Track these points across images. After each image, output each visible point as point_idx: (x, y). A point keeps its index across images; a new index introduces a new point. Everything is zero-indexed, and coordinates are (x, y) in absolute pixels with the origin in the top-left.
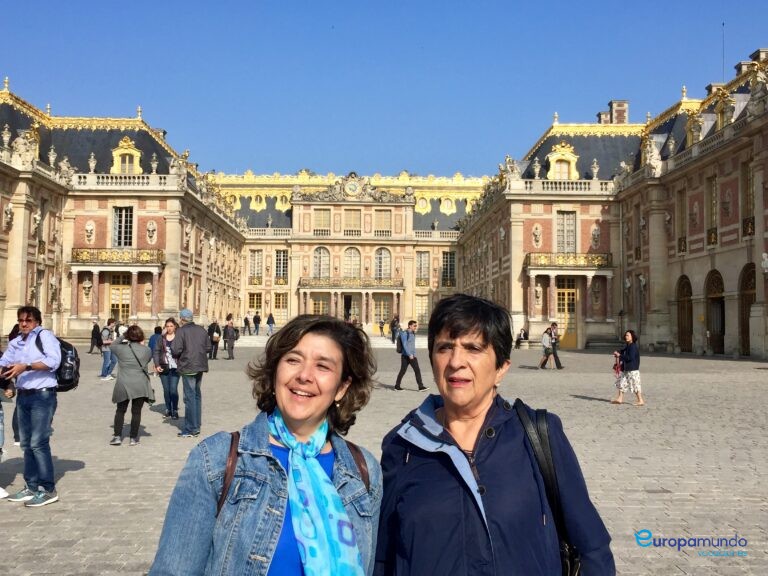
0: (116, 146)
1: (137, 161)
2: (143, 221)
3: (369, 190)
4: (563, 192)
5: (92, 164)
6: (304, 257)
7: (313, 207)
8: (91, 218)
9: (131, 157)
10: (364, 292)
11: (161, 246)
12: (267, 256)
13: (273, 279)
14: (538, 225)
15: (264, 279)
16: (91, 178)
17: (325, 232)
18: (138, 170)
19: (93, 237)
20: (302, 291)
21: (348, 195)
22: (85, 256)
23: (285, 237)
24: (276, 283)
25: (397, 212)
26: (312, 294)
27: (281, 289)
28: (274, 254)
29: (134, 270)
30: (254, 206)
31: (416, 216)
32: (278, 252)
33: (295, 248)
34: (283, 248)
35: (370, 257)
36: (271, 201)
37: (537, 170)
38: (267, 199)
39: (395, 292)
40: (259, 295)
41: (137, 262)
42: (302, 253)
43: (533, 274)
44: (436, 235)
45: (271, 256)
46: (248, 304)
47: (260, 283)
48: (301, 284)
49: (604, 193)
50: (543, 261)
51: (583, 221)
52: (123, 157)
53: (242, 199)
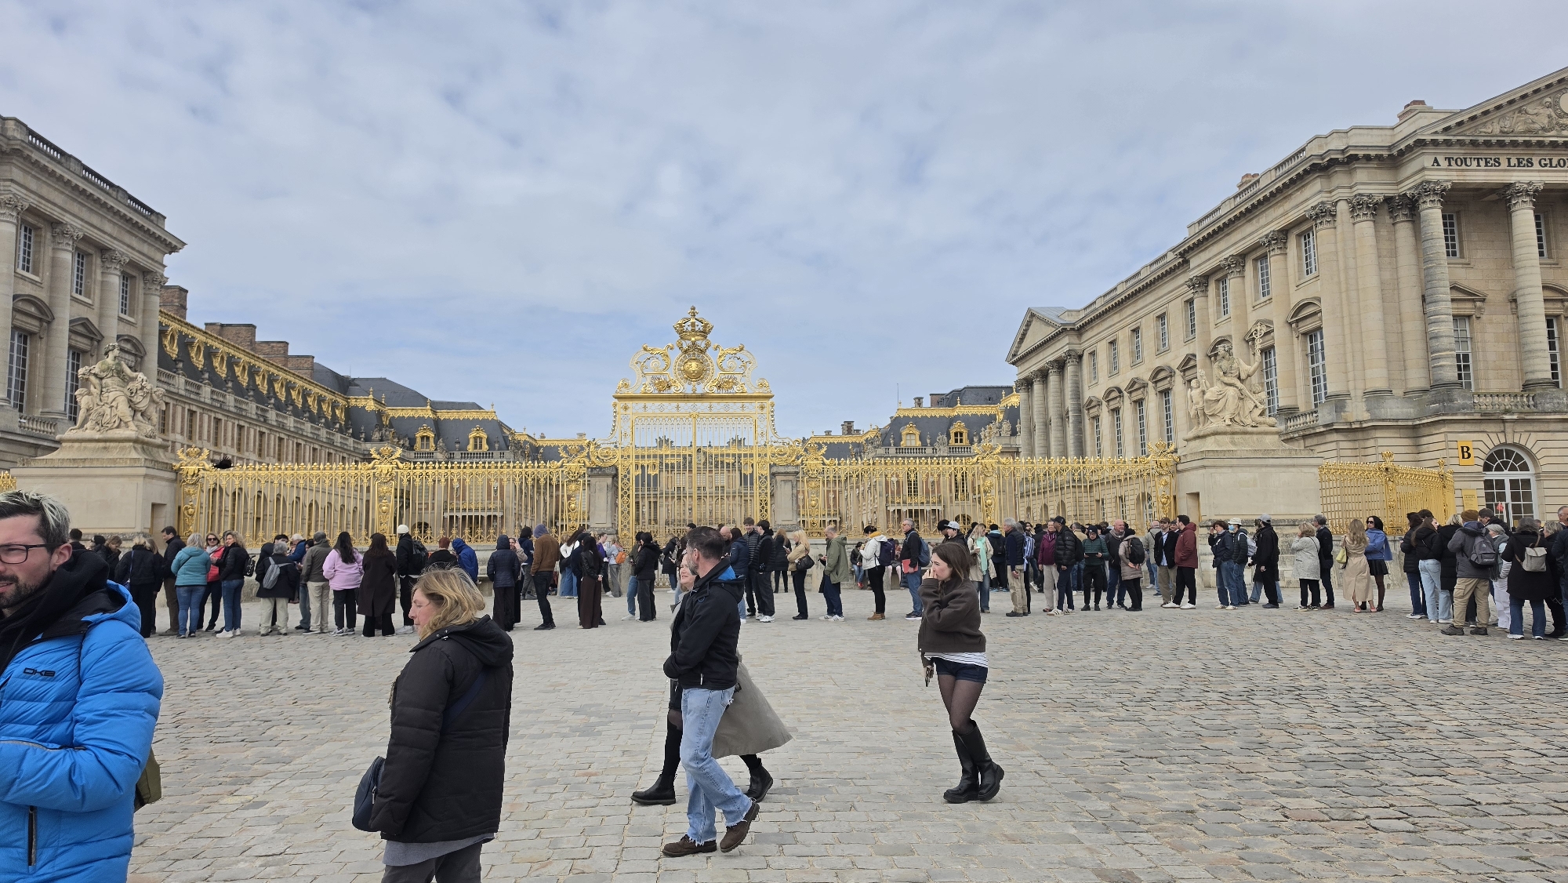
3: (710, 459)
35: (712, 505)
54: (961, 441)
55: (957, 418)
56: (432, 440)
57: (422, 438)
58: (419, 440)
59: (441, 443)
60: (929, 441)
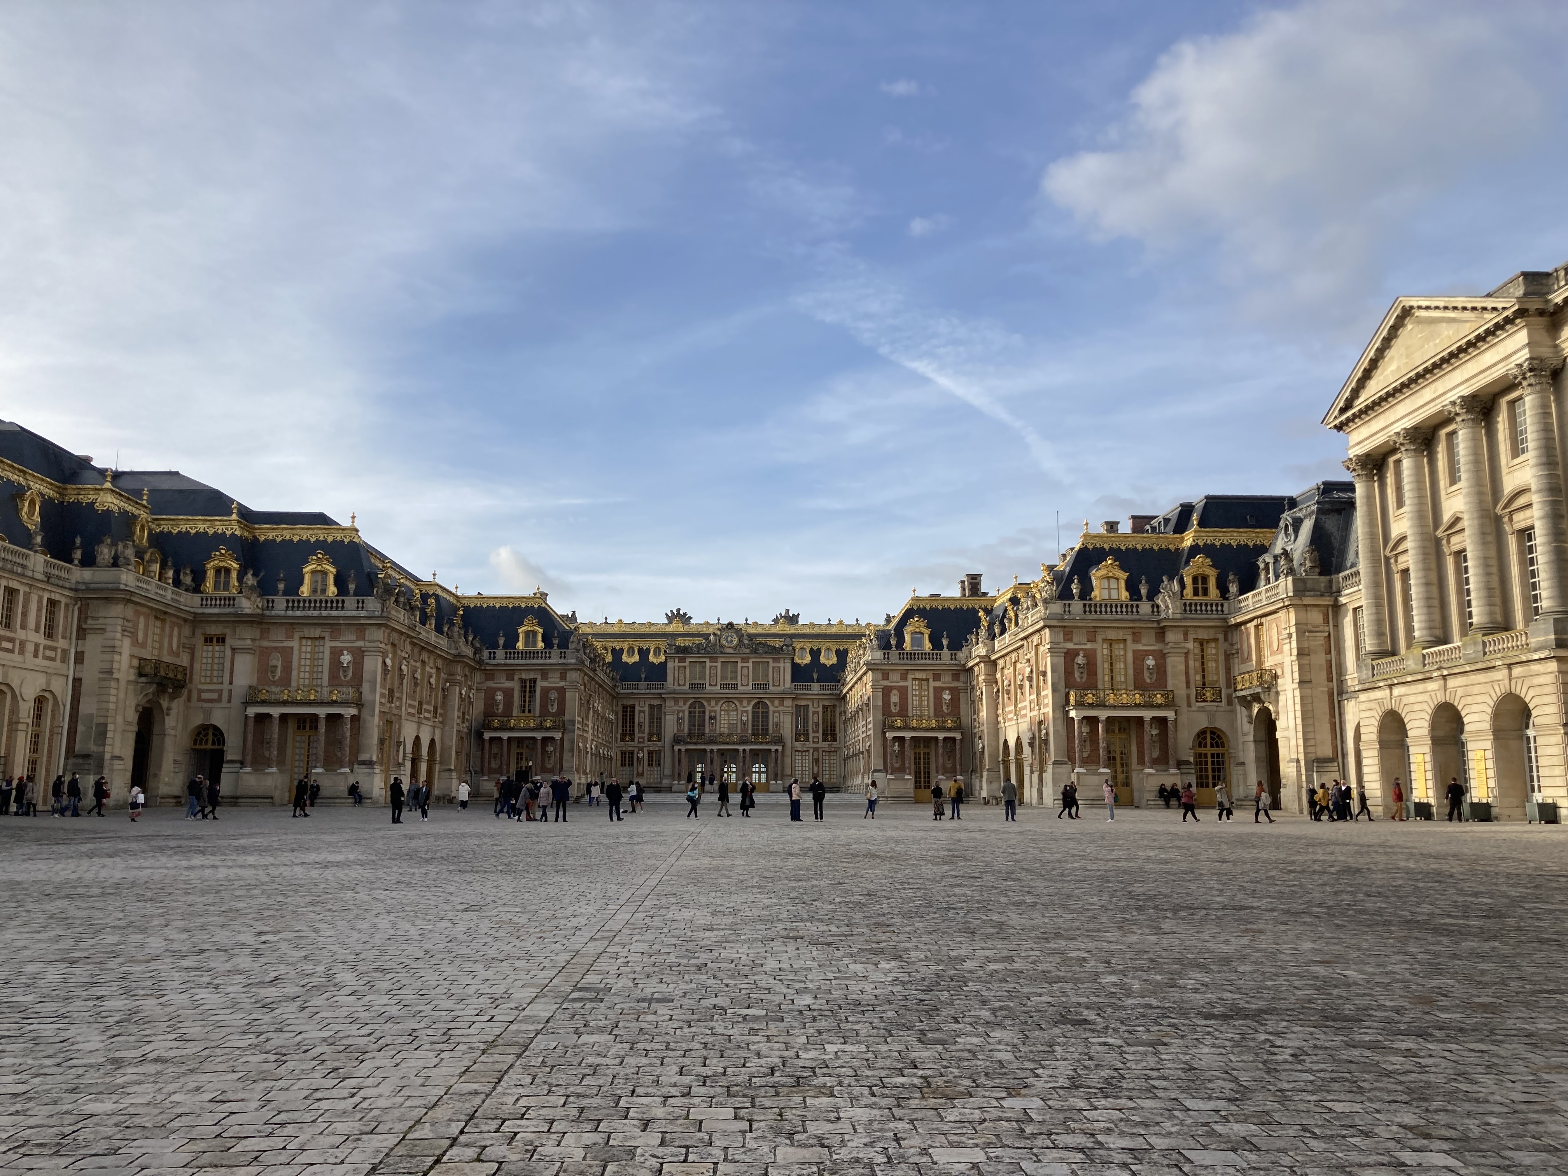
0: (521, 624)
1: (539, 637)
2: (545, 691)
3: (746, 642)
4: (918, 662)
5: (501, 641)
6: (679, 712)
7: (688, 660)
8: (499, 689)
9: (535, 633)
10: (741, 748)
11: (562, 711)
12: (640, 711)
13: (646, 735)
14: (895, 692)
15: (637, 735)
16: (500, 653)
17: (702, 686)
18: (541, 645)
19: (501, 707)
20: (676, 748)
21: (722, 646)
22: (496, 723)
23: (659, 691)
24: (649, 740)
25: (774, 665)
26: (687, 750)
27: (655, 746)
28: (647, 709)
29: (539, 735)
30: (625, 658)
31: (795, 667)
32: (651, 707)
33: (670, 703)
34: (656, 702)
35: (747, 712)
36: (644, 653)
37: (893, 642)
38: (640, 650)
39: (773, 748)
40: (632, 753)
41: (540, 728)
42: (676, 708)
43: (890, 735)
44: (816, 688)
45: (644, 712)
46: (619, 763)
47: (633, 740)
48: (677, 740)
49: (954, 662)
50: (899, 723)
51: (935, 688)
52: (527, 633)
53: (613, 650)
54: (1205, 592)
55: (1196, 549)
56: (234, 575)
57: (218, 571)
58: (210, 575)
59: (250, 580)
60: (1144, 591)
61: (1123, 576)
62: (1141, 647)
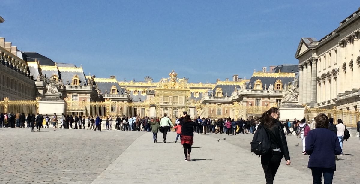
0: (112, 87)
1: (116, 91)
4: (219, 100)
5: (106, 92)
9: (115, 90)
14: (212, 108)
16: (106, 95)
18: (117, 93)
25: (180, 97)
37: (212, 94)
38: (139, 91)
49: (229, 100)
51: (223, 107)
52: (113, 90)
54: (279, 88)
55: (279, 78)
60: (266, 88)
61: (261, 84)
62: (264, 101)
